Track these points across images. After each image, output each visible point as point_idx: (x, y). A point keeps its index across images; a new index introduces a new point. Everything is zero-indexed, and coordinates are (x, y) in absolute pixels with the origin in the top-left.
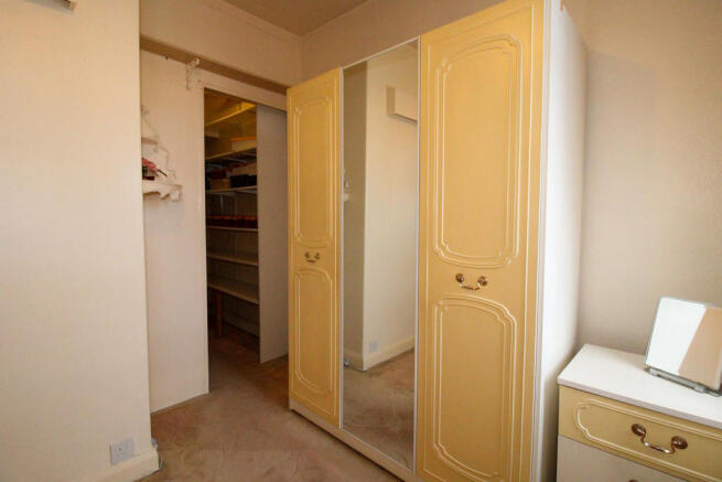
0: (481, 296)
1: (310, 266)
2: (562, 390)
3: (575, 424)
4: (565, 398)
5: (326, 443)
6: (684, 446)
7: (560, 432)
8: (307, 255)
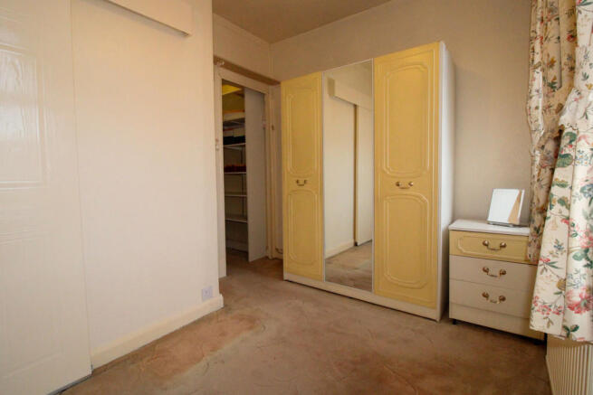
0: (411, 191)
1: (301, 188)
2: (451, 234)
3: (457, 248)
4: (453, 237)
5: (313, 291)
6: (504, 246)
7: (451, 252)
8: (297, 182)
